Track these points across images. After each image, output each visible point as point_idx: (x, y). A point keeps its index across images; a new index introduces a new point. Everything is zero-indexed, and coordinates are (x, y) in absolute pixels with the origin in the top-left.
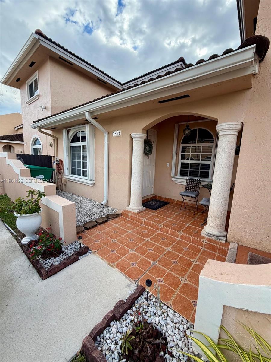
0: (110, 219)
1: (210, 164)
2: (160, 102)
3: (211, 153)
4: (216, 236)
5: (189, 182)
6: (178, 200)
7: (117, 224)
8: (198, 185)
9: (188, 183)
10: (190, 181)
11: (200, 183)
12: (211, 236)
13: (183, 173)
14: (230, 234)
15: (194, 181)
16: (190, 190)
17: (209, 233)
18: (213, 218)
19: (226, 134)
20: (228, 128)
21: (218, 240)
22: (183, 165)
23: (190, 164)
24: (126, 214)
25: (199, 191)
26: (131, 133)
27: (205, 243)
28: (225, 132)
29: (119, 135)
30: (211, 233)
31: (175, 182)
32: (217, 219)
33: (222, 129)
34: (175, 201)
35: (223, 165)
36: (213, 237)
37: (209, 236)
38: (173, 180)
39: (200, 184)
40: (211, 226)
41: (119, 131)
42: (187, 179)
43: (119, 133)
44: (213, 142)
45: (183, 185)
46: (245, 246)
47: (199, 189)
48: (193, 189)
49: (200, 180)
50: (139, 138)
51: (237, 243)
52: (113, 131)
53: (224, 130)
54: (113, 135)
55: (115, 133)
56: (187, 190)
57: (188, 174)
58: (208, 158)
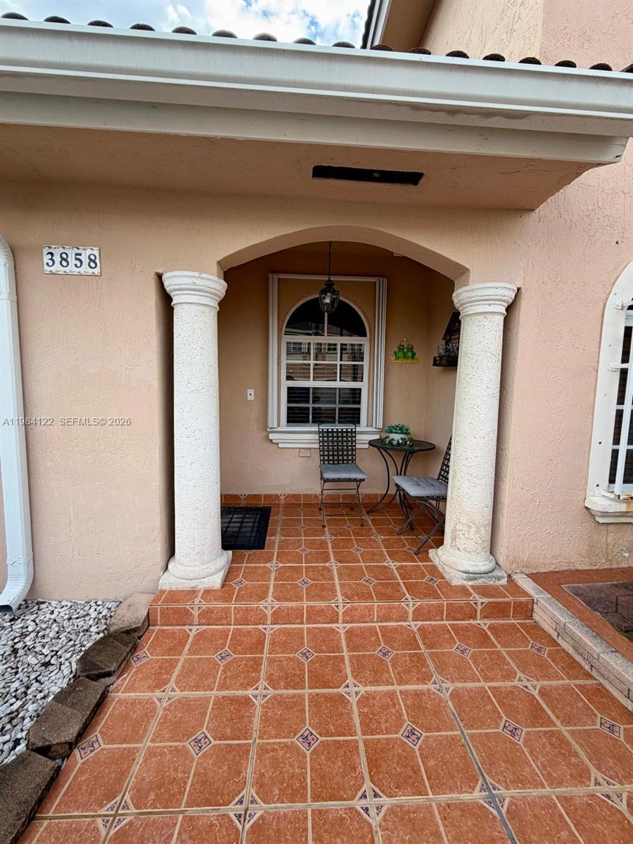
0: (112, 679)
1: (360, 389)
2: (321, 172)
3: (363, 361)
4: (487, 573)
5: (325, 439)
6: (291, 493)
7: (165, 683)
8: (350, 444)
9: (323, 442)
10: (328, 437)
11: (354, 439)
12: (475, 579)
13: (296, 417)
15: (340, 435)
16: (333, 460)
17: (471, 570)
18: (474, 529)
19: (489, 310)
20: (497, 297)
21: (491, 582)
22: (294, 394)
23: (311, 390)
24: (176, 611)
25: (355, 460)
26: (160, 271)
27: (482, 603)
28: (490, 305)
29: (85, 269)
30: (475, 569)
31: (278, 444)
32: (482, 528)
33: (481, 298)
34: (282, 498)
35: (488, 389)
36: (481, 578)
37: (470, 579)
38: (271, 440)
39: (355, 441)
40: (469, 552)
41: (89, 252)
42: (319, 432)
43: (86, 261)
44: (365, 336)
45: (300, 448)
46: (538, 573)
47: (355, 455)
48: (341, 458)
49: (355, 432)
50: (207, 297)
51: (522, 573)
52: (50, 247)
53: (488, 300)
54: (47, 264)
55: (57, 259)
56: (326, 462)
57: (308, 417)
58: (356, 374)
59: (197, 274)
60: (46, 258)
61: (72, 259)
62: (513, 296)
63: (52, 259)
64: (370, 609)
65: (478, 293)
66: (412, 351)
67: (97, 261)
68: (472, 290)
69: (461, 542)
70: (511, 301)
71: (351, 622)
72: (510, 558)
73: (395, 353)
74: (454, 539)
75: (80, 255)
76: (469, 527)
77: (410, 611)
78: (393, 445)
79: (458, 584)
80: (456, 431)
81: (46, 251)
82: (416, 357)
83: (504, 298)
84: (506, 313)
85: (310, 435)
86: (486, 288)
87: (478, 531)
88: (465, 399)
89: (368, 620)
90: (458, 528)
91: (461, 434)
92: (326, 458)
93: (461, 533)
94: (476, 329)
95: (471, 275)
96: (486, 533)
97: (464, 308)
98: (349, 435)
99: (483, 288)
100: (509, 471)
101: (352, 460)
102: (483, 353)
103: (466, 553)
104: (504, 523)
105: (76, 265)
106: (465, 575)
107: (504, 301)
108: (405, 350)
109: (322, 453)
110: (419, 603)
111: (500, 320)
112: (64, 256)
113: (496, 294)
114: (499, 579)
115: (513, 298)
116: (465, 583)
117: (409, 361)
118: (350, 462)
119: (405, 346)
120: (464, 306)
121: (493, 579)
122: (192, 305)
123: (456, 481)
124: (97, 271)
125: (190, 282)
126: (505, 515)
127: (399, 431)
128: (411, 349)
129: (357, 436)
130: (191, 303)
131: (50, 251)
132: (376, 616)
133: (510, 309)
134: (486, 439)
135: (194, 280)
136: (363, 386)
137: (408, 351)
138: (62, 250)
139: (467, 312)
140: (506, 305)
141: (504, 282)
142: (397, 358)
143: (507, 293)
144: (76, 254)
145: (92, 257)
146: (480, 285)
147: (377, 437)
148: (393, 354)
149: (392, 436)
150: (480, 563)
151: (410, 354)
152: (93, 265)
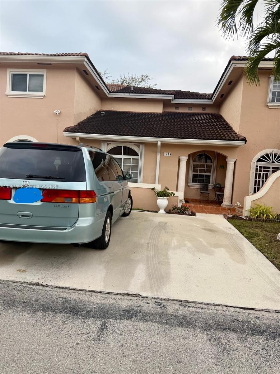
1: (210, 175)
3: (211, 168)
8: (207, 187)
10: (202, 185)
12: (227, 206)
13: (194, 181)
15: (205, 185)
19: (232, 162)
26: (179, 156)
29: (169, 156)
33: (230, 161)
38: (189, 186)
42: (200, 185)
43: (169, 154)
44: (212, 163)
45: (195, 188)
47: (208, 189)
51: (236, 207)
57: (197, 181)
58: (210, 171)
60: (164, 154)
61: (167, 154)
67: (171, 154)
85: (198, 185)
87: (228, 198)
95: (228, 157)
98: (207, 185)
102: (230, 169)
103: (227, 202)
104: (233, 198)
106: (225, 205)
109: (200, 188)
113: (233, 160)
117: (223, 169)
119: (222, 165)
124: (171, 156)
125: (184, 158)
127: (219, 185)
129: (209, 186)
130: (184, 161)
137: (222, 167)
140: (234, 162)
143: (235, 160)
146: (230, 159)
147: (214, 186)
150: (228, 204)
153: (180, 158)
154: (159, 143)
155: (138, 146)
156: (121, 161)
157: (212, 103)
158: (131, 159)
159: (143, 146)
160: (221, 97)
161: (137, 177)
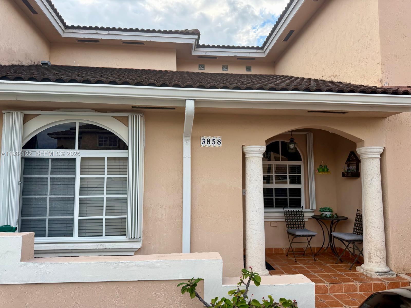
1: (300, 189)
3: (300, 173)
4: (387, 272)
6: (267, 248)
8: (301, 218)
9: (287, 217)
10: (289, 214)
12: (382, 275)
13: (266, 203)
14: (395, 265)
17: (380, 271)
18: (379, 252)
20: (377, 152)
21: (389, 277)
22: (267, 192)
23: (274, 190)
25: (305, 226)
26: (243, 145)
27: (388, 283)
29: (216, 145)
32: (382, 251)
33: (370, 152)
36: (385, 274)
37: (380, 275)
40: (378, 263)
41: (218, 138)
42: (284, 212)
43: (216, 141)
44: (301, 160)
45: (271, 222)
46: (409, 273)
47: (304, 224)
48: (297, 226)
49: (303, 212)
50: (260, 154)
51: (402, 273)
52: (203, 137)
53: (373, 153)
54: (202, 143)
55: (206, 141)
56: (290, 228)
57: (273, 204)
59: (261, 146)
60: (202, 141)
61: (211, 142)
62: (382, 151)
63: (204, 141)
64: (341, 286)
65: (369, 150)
66: (327, 168)
67: (221, 141)
68: (366, 149)
69: (373, 258)
70: (382, 152)
71: (334, 293)
72: (396, 266)
73: (318, 169)
74: (370, 258)
75: (215, 139)
76: (377, 251)
77: (358, 287)
78: (327, 217)
79: (375, 277)
80: (365, 208)
81: (202, 138)
82: (329, 171)
83: (379, 152)
84: (380, 157)
85: (279, 214)
86: (372, 148)
87: (380, 253)
88: (367, 193)
89: (340, 292)
90: (371, 252)
91: (368, 209)
92: (290, 226)
93: (373, 254)
94: (369, 164)
95: (366, 143)
96: (384, 253)
97: (363, 155)
98: (300, 213)
99: (370, 148)
100: (390, 225)
101: (303, 227)
102: (373, 174)
103: (376, 264)
104: (391, 249)
105: (213, 143)
106: (378, 273)
107: (379, 153)
108: (323, 168)
109: (287, 223)
110: (362, 283)
111: (378, 160)
112: (209, 140)
113: (376, 151)
114: (393, 275)
115: (383, 151)
116: (378, 277)
117: (326, 173)
118: (302, 228)
119: (323, 166)
120: (363, 154)
121: (390, 275)
122: (257, 158)
123: (367, 230)
124: (220, 145)
125: (258, 149)
126: (391, 246)
127: (328, 210)
128: (326, 167)
129: (304, 214)
130: (257, 157)
131: (204, 138)
132: (343, 290)
133: (382, 155)
134: (379, 211)
135: (260, 149)
136: (302, 187)
137: (324, 168)
138: (208, 138)
139: (364, 157)
140: (380, 154)
141: (379, 146)
142: (319, 172)
143: (380, 150)
144: (213, 139)
145: (219, 140)
146: (370, 147)
147: (313, 214)
148: (317, 170)
149: (325, 213)
150: (383, 268)
151: (326, 170)
152: (219, 143)
153: (246, 149)
154: (190, 106)
155: (125, 121)
156: (75, 168)
157: (265, 56)
158: (104, 158)
159: (141, 121)
160: (284, 40)
161: (125, 213)
